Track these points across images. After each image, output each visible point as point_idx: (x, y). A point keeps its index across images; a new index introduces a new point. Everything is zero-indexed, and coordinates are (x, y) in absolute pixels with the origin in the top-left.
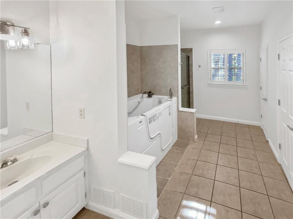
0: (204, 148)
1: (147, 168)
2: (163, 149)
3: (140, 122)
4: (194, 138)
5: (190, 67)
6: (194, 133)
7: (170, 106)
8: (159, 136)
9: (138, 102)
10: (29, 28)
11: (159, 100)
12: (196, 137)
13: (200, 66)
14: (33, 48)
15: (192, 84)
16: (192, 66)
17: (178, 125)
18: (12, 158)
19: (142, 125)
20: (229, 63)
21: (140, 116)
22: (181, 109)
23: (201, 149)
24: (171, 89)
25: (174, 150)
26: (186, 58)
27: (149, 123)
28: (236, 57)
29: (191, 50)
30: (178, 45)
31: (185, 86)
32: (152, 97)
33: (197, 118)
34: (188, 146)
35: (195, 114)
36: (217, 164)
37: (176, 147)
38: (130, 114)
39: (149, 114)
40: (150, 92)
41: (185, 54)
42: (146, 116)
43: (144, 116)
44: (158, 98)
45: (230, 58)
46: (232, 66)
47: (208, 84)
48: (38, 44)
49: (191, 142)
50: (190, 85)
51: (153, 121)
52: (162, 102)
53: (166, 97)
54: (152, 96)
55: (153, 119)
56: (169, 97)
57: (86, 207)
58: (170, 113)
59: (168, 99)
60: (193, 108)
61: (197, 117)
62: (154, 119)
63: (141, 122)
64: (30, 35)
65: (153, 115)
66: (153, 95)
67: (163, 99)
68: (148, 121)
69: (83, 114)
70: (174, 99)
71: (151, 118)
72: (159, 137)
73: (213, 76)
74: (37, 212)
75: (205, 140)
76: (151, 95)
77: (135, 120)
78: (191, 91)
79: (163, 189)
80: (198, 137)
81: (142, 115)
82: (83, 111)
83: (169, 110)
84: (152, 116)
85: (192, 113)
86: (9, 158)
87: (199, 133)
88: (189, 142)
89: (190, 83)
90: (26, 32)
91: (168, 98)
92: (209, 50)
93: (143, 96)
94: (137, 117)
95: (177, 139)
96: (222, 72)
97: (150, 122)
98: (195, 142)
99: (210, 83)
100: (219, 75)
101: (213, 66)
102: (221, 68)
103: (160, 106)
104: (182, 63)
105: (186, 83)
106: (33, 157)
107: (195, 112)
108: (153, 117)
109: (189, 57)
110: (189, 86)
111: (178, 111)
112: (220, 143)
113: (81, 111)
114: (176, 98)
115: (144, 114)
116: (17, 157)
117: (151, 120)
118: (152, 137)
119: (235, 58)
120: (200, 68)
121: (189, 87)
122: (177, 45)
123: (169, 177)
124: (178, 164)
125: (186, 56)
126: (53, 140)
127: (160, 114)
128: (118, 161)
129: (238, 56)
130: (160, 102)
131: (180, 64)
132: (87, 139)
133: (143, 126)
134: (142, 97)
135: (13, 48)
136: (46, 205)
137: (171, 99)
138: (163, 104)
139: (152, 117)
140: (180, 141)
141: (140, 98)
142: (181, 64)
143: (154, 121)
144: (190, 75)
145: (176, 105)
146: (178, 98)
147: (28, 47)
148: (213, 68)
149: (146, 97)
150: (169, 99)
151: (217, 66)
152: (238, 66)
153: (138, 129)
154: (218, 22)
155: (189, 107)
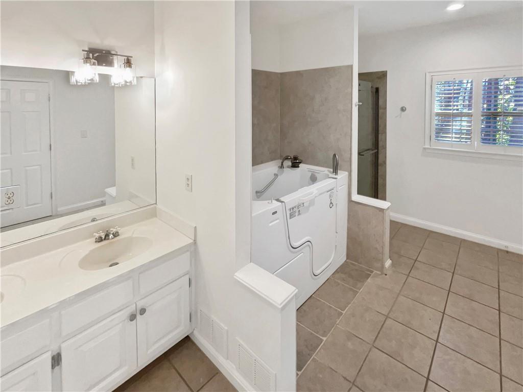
0: (405, 292)
1: (280, 307)
2: (316, 273)
3: (274, 213)
4: (383, 266)
5: (380, 111)
6: (383, 254)
7: (333, 189)
8: (309, 245)
9: (275, 174)
10: (132, 57)
11: (312, 174)
12: (388, 263)
13: (403, 109)
14: (136, 84)
15: (385, 148)
16: (386, 108)
17: (349, 229)
18: (114, 230)
19: (276, 220)
20: (488, 101)
21: (274, 202)
22: (356, 197)
23: (399, 294)
24: (335, 155)
25: (337, 281)
26: (372, 92)
27: (290, 218)
28: (512, 87)
29: (383, 76)
30: (352, 65)
31: (368, 150)
32: (298, 167)
33: (392, 222)
34: (368, 278)
35: (387, 213)
36: (437, 341)
37: (343, 276)
38: (259, 194)
39: (291, 199)
40: (295, 158)
41: (370, 84)
42: (284, 203)
43: (282, 202)
44: (309, 171)
45: (491, 88)
46: (496, 109)
47: (425, 148)
48: (141, 77)
49: (375, 272)
50: (380, 148)
51: (297, 214)
52: (318, 178)
53: (326, 171)
54: (300, 165)
55: (297, 211)
56: (332, 170)
57: (190, 336)
58: (331, 203)
59: (328, 175)
60: (384, 199)
61: (391, 219)
62: (299, 211)
63: (276, 212)
64: (132, 66)
65: (296, 204)
66: (300, 163)
67: (318, 173)
68: (288, 213)
69: (190, 185)
70: (342, 175)
71: (293, 208)
72: (308, 248)
73: (437, 133)
74: (133, 317)
75: (410, 275)
76: (297, 162)
77: (265, 207)
78: (380, 161)
79: (310, 355)
80: (393, 265)
81: (278, 200)
82: (190, 180)
83: (330, 196)
84: (294, 205)
85: (381, 210)
86: (111, 229)
87: (395, 254)
88: (372, 272)
89: (380, 144)
90: (128, 63)
91: (330, 172)
92: (429, 72)
93: (284, 163)
94: (268, 203)
95: (345, 259)
96: (464, 124)
97: (292, 216)
98: (386, 275)
99: (429, 147)
100: (454, 131)
101: (437, 109)
102: (461, 115)
103: (313, 185)
104: (361, 103)
105: (369, 144)
106: (134, 236)
107: (388, 208)
108: (299, 206)
109: (377, 90)
110: (376, 150)
111: (350, 201)
112: (449, 291)
113: (188, 179)
114: (347, 173)
115: (282, 199)
116: (120, 230)
117: (293, 212)
118: (295, 245)
119: (507, 89)
120: (403, 113)
121: (378, 152)
122: (351, 67)
123: (324, 336)
124: (344, 312)
125: (372, 87)
126: (156, 216)
127: (312, 203)
128: (235, 277)
129: (517, 83)
130: (313, 179)
131: (356, 106)
132: (195, 226)
133: (278, 221)
134: (282, 167)
135: (117, 84)
136: (143, 311)
137: (336, 175)
138: (318, 183)
139: (295, 207)
140: (353, 264)
141: (279, 167)
142: (359, 105)
143: (299, 214)
144: (380, 129)
145: (345, 188)
146: (350, 175)
147: (131, 82)
148: (438, 114)
149: (288, 167)
150: (331, 175)
151: (450, 110)
152: (515, 110)
153: (270, 225)
154: (454, 7)
155: (376, 196)
